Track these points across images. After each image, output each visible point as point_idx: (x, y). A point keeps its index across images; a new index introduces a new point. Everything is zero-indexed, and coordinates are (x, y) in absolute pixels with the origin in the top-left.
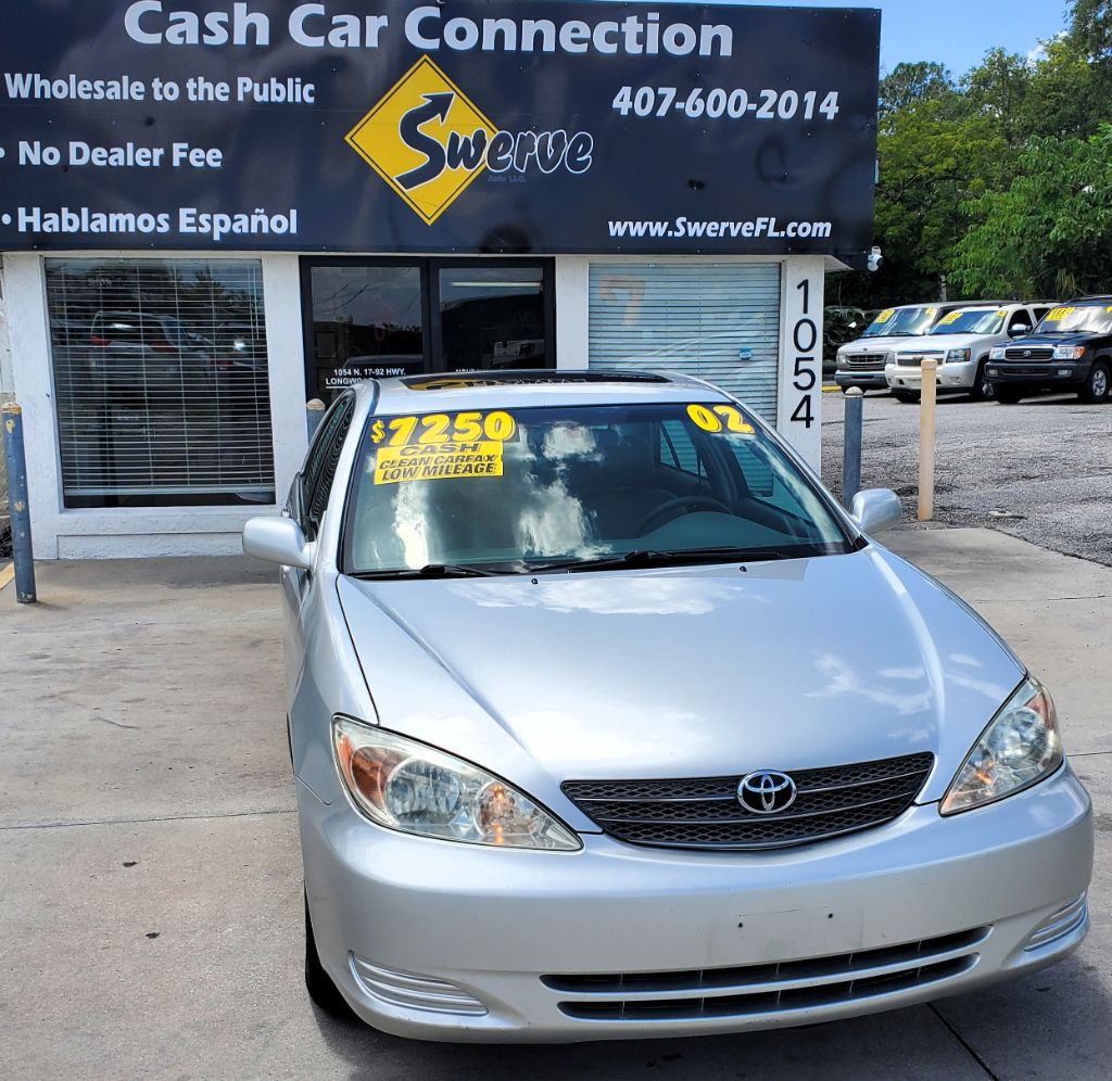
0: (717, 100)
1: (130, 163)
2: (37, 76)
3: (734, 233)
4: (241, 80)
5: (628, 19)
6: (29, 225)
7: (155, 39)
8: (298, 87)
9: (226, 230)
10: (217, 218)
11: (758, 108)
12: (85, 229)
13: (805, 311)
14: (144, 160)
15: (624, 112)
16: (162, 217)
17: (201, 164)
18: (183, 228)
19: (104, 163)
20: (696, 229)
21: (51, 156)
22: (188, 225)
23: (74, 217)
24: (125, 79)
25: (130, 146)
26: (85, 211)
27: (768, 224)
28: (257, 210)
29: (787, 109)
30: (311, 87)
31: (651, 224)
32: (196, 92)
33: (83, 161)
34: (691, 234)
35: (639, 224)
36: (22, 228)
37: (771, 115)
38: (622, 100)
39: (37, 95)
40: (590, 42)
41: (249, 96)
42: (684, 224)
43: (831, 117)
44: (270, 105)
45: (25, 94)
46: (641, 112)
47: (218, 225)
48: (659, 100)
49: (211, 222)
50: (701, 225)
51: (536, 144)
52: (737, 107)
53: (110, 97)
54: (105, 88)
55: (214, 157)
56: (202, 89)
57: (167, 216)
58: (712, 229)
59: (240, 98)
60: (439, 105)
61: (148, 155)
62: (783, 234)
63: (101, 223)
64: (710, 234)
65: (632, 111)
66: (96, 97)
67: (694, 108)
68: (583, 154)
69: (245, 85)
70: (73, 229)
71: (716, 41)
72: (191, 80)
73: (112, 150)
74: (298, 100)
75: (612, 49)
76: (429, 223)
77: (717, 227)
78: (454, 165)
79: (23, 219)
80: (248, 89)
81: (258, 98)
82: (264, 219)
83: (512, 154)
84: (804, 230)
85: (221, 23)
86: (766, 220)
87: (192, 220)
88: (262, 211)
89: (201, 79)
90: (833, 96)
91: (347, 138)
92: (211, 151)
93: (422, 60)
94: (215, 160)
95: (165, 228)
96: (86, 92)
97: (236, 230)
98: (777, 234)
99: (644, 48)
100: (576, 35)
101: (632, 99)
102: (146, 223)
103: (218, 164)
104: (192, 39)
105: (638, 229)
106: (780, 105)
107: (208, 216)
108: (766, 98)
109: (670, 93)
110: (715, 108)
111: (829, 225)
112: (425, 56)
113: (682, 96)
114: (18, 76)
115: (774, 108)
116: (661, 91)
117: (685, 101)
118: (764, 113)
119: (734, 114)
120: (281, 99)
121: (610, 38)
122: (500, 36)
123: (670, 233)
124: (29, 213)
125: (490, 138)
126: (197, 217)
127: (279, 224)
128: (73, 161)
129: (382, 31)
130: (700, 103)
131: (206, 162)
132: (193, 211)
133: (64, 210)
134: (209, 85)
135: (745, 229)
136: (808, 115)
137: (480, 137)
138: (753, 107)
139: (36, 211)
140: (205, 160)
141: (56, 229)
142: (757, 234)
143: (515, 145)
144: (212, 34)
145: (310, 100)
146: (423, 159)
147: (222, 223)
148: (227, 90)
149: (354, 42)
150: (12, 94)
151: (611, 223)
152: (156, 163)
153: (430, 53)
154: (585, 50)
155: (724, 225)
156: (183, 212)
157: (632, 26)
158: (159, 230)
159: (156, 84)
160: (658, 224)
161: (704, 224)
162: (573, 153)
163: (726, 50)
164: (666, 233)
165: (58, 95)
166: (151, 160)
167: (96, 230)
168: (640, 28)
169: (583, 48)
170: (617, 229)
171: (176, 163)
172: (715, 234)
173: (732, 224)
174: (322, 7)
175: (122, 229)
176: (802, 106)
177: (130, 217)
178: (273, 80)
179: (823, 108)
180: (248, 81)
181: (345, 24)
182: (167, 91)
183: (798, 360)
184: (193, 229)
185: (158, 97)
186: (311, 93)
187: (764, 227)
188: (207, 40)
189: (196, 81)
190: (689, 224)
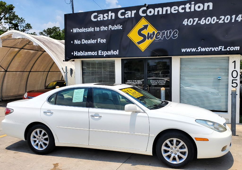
0: (209, 20)
1: (91, 43)
2: (78, 28)
3: (213, 50)
4: (109, 26)
5: (187, 4)
6: (76, 54)
7: (96, 20)
8: (119, 26)
9: (106, 54)
10: (105, 52)
11: (219, 21)
12: (84, 55)
13: (235, 68)
14: (93, 42)
15: (186, 25)
16: (96, 52)
17: (102, 42)
18: (99, 54)
19: (87, 43)
20: (203, 50)
21: (79, 42)
22: (100, 54)
23: (82, 53)
24: (91, 27)
25: (91, 39)
26: (84, 52)
27: (222, 48)
28: (111, 50)
29: (227, 20)
30: (121, 26)
31: (192, 49)
32: (102, 29)
33: (84, 43)
34: (202, 51)
35: (189, 49)
36: (75, 55)
37: (223, 22)
38: (185, 22)
39: (78, 32)
40: (178, 10)
41: (111, 29)
42: (200, 49)
43: (239, 21)
44: (114, 30)
45: (76, 32)
46: (189, 24)
47: (105, 53)
48: (194, 21)
49: (104, 53)
50: (204, 49)
51: (166, 33)
52: (214, 21)
53: (88, 31)
54: (88, 30)
55: (104, 41)
56: (103, 28)
57: (97, 52)
58: (207, 49)
59: (109, 29)
60: (146, 27)
61: (94, 41)
62: (226, 50)
63: (86, 54)
64: (207, 50)
65: (187, 24)
66: (86, 31)
67: (203, 22)
68: (176, 34)
69: (110, 27)
70: (82, 55)
71: (208, 6)
72: (101, 27)
73: (88, 41)
74: (119, 29)
75: (183, 11)
76: (143, 51)
77: (208, 49)
78: (148, 39)
79: (75, 53)
80: (110, 28)
81: (112, 29)
82: (113, 52)
83: (160, 36)
84: (232, 49)
85: (107, 16)
86: (221, 47)
87: (101, 53)
88: (112, 50)
89: (103, 26)
90: (240, 16)
91: (128, 35)
92: (104, 40)
93: (142, 18)
94: (105, 41)
95: (96, 54)
96: (85, 30)
97: (108, 54)
98: (224, 50)
99: (191, 10)
100: (175, 9)
101: (188, 21)
102: (93, 53)
103: (105, 42)
104: (102, 19)
105: (189, 50)
106: (225, 19)
107: (103, 52)
108: (221, 18)
109: (197, 19)
110: (208, 21)
111: (239, 47)
112: (143, 17)
113: (200, 20)
114: (75, 29)
115: (224, 20)
116: (194, 19)
117: (200, 21)
118: (221, 22)
119: (213, 23)
120: (116, 29)
121: (182, 9)
122: (158, 11)
123: (197, 51)
124: (76, 52)
125: (156, 33)
126: (101, 52)
127: (115, 53)
128: (82, 43)
129: (135, 13)
130: (204, 21)
131: (103, 42)
132: (101, 51)
133: (81, 52)
134: (104, 27)
135: (216, 49)
136: (233, 21)
137: (154, 33)
138: (218, 20)
139: (77, 52)
140: (103, 41)
141: (79, 55)
142: (219, 50)
143: (161, 34)
144: (105, 18)
145: (121, 28)
146: (142, 38)
147: (106, 53)
148: (107, 28)
149: (130, 16)
150: (74, 32)
151: (182, 49)
152: (95, 42)
153: (144, 17)
154: (177, 12)
155: (210, 48)
156: (99, 51)
157: (188, 6)
158: (95, 55)
159: (96, 28)
160: (194, 49)
161: (205, 48)
162: (174, 34)
163: (211, 8)
164: (196, 50)
165: (81, 32)
166: (94, 42)
167: (85, 55)
168: (190, 6)
169: (176, 12)
170: (183, 50)
171: (98, 42)
172: (208, 51)
173: (212, 48)
174: (124, 10)
175: (90, 55)
176: (231, 19)
177: (91, 52)
178: (115, 25)
179: (237, 19)
180: (110, 26)
181: (128, 13)
182: (97, 29)
183: (233, 80)
184: (101, 54)
185: (96, 30)
186: (122, 27)
187: (221, 48)
188: (104, 19)
189: (102, 27)
190: (201, 48)
